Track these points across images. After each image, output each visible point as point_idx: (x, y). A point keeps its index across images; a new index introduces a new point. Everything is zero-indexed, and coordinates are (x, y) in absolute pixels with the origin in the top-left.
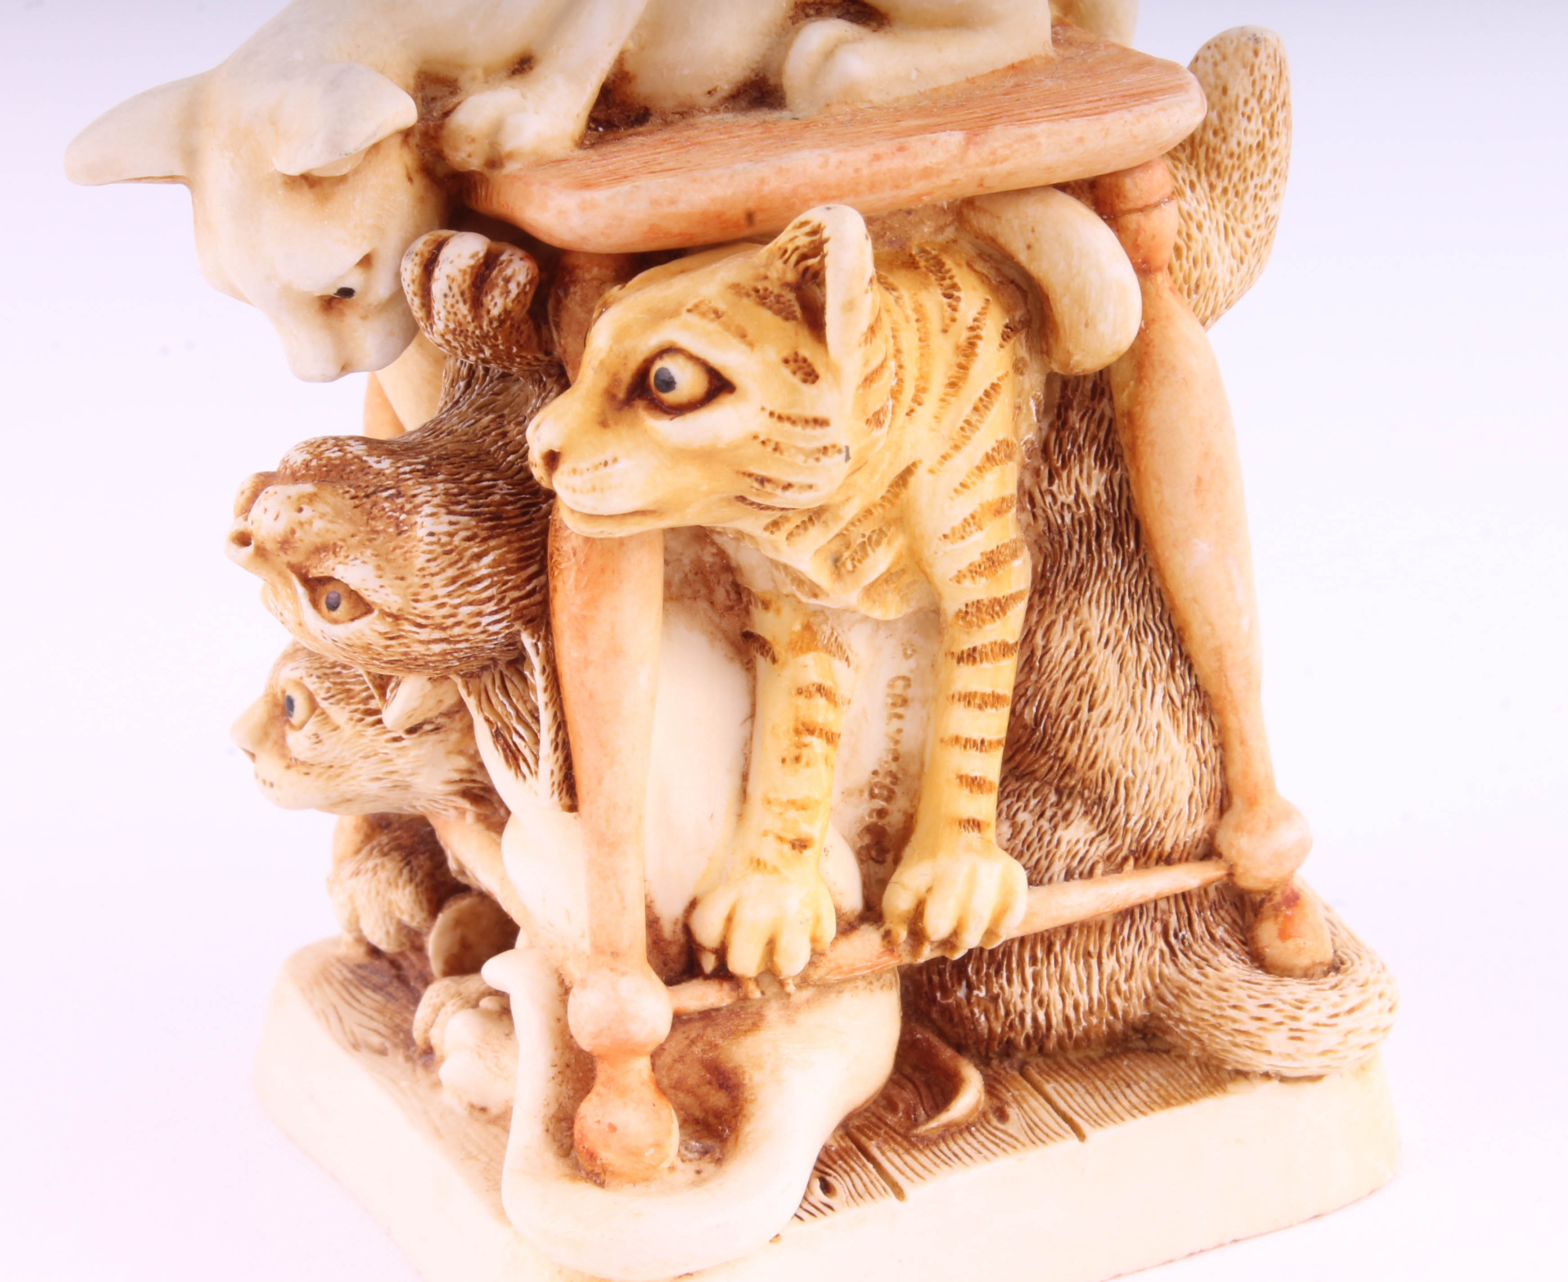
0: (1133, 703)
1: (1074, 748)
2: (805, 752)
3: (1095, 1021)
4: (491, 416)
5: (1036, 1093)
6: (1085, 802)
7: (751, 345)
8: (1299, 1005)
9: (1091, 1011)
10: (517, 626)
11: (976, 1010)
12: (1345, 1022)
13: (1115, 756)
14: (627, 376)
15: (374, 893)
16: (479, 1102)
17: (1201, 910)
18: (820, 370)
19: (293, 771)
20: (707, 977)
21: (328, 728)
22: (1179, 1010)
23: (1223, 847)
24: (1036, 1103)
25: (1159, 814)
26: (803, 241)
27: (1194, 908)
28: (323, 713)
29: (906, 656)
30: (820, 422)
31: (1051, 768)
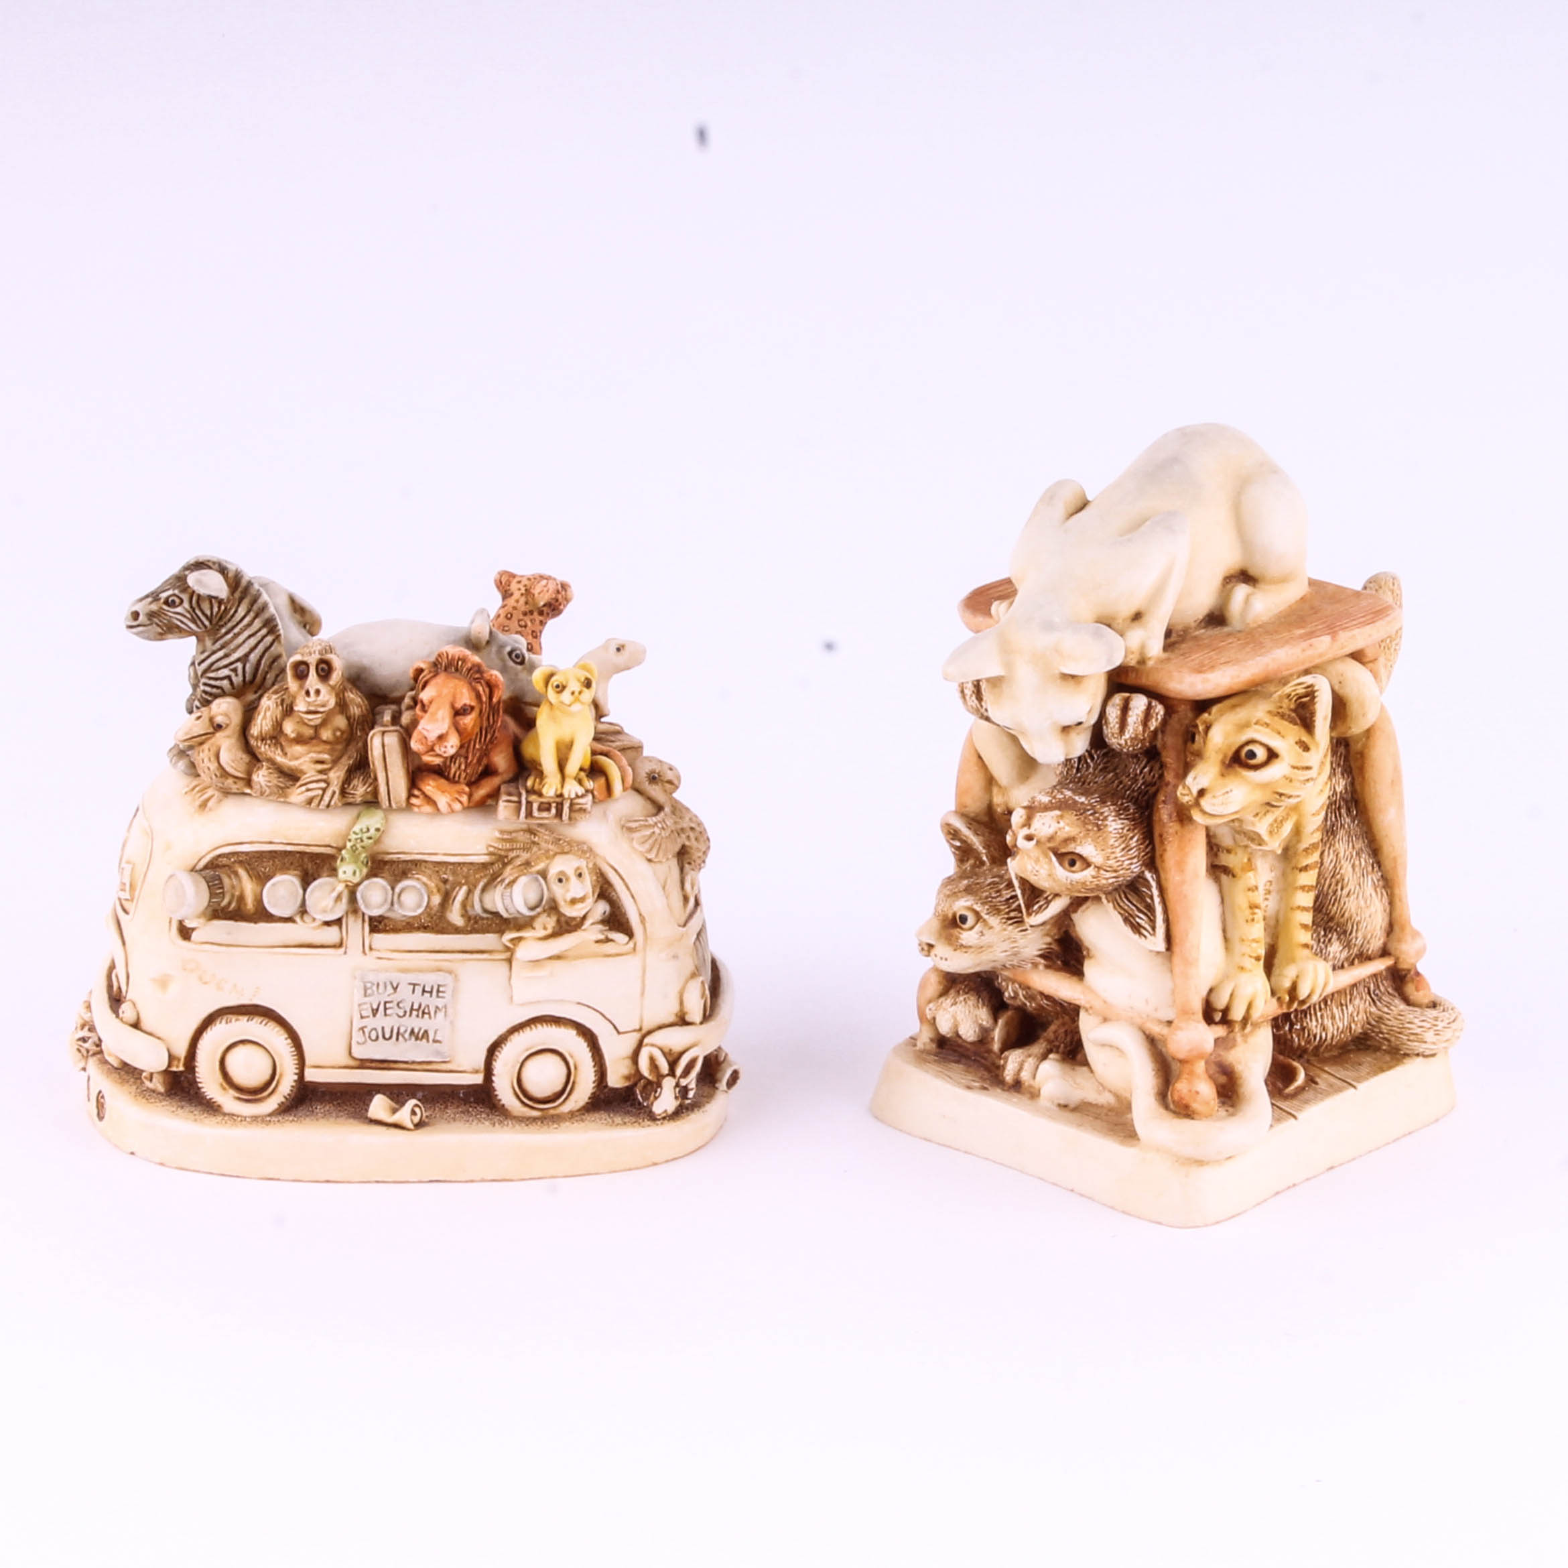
0: (1360, 885)
1: (1335, 908)
2: (1255, 916)
3: (1343, 1036)
4: (1111, 775)
5: (1323, 1072)
6: (1338, 933)
7: (1283, 737)
8: (1436, 1019)
9: (1342, 1032)
10: (1143, 868)
11: (1294, 1036)
12: (1453, 1026)
13: (1353, 910)
14: (1230, 754)
15: (967, 1012)
16: (1062, 1102)
17: (1382, 982)
18: (1312, 746)
19: (958, 951)
20: (1216, 1023)
21: (987, 928)
22: (1379, 1028)
23: (1392, 951)
24: (1325, 1076)
25: (1369, 936)
26: (1301, 691)
27: (1379, 980)
28: (985, 921)
29: (1272, 871)
30: (1308, 768)
31: (1322, 919)
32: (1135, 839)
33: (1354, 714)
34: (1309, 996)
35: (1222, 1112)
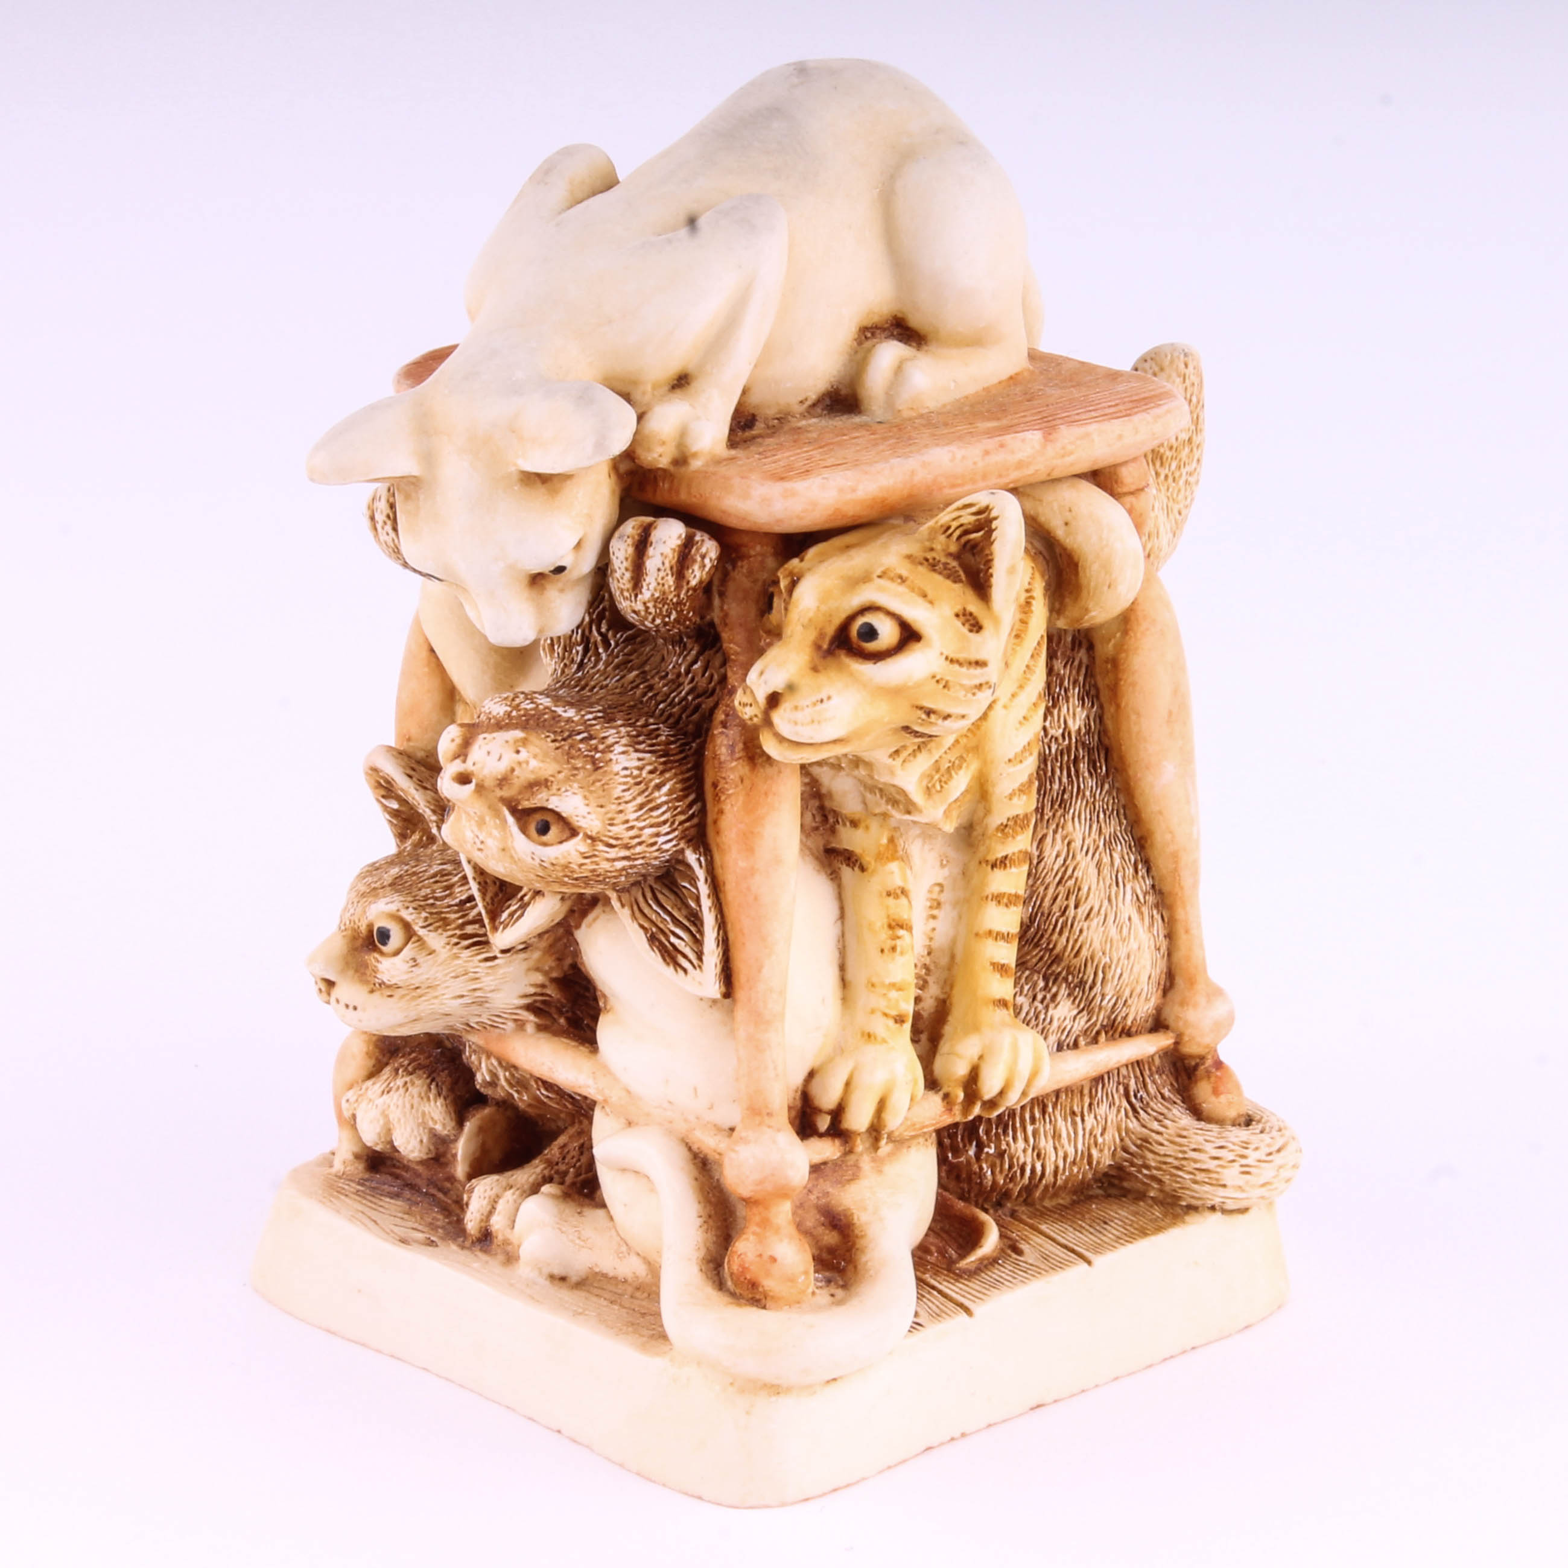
0: (1110, 900)
1: (1064, 939)
3: (1075, 1170)
5: (1035, 1233)
6: (1068, 985)
7: (931, 602)
8: (1245, 1145)
9: (1074, 1163)
10: (682, 845)
11: (984, 1166)
12: (1278, 1159)
13: (1097, 945)
14: (831, 630)
15: (408, 1106)
16: (557, 1271)
17: (1151, 1075)
18: (985, 622)
19: (377, 995)
20: (821, 1136)
21: (424, 953)
22: (1143, 1157)
23: (1171, 1021)
24: (1039, 1240)
25: (1127, 993)
26: (968, 519)
27: (1147, 1073)
28: (420, 939)
29: (942, 866)
30: (980, 664)
31: (1041, 959)
32: (665, 789)
33: (1092, 584)
34: (1002, 1093)
35: (823, 1297)
